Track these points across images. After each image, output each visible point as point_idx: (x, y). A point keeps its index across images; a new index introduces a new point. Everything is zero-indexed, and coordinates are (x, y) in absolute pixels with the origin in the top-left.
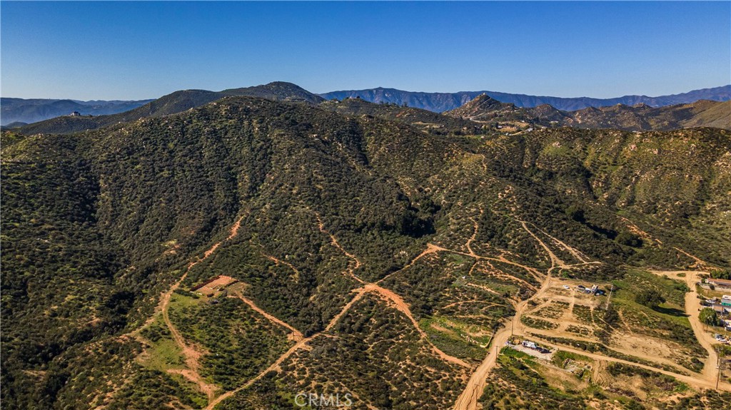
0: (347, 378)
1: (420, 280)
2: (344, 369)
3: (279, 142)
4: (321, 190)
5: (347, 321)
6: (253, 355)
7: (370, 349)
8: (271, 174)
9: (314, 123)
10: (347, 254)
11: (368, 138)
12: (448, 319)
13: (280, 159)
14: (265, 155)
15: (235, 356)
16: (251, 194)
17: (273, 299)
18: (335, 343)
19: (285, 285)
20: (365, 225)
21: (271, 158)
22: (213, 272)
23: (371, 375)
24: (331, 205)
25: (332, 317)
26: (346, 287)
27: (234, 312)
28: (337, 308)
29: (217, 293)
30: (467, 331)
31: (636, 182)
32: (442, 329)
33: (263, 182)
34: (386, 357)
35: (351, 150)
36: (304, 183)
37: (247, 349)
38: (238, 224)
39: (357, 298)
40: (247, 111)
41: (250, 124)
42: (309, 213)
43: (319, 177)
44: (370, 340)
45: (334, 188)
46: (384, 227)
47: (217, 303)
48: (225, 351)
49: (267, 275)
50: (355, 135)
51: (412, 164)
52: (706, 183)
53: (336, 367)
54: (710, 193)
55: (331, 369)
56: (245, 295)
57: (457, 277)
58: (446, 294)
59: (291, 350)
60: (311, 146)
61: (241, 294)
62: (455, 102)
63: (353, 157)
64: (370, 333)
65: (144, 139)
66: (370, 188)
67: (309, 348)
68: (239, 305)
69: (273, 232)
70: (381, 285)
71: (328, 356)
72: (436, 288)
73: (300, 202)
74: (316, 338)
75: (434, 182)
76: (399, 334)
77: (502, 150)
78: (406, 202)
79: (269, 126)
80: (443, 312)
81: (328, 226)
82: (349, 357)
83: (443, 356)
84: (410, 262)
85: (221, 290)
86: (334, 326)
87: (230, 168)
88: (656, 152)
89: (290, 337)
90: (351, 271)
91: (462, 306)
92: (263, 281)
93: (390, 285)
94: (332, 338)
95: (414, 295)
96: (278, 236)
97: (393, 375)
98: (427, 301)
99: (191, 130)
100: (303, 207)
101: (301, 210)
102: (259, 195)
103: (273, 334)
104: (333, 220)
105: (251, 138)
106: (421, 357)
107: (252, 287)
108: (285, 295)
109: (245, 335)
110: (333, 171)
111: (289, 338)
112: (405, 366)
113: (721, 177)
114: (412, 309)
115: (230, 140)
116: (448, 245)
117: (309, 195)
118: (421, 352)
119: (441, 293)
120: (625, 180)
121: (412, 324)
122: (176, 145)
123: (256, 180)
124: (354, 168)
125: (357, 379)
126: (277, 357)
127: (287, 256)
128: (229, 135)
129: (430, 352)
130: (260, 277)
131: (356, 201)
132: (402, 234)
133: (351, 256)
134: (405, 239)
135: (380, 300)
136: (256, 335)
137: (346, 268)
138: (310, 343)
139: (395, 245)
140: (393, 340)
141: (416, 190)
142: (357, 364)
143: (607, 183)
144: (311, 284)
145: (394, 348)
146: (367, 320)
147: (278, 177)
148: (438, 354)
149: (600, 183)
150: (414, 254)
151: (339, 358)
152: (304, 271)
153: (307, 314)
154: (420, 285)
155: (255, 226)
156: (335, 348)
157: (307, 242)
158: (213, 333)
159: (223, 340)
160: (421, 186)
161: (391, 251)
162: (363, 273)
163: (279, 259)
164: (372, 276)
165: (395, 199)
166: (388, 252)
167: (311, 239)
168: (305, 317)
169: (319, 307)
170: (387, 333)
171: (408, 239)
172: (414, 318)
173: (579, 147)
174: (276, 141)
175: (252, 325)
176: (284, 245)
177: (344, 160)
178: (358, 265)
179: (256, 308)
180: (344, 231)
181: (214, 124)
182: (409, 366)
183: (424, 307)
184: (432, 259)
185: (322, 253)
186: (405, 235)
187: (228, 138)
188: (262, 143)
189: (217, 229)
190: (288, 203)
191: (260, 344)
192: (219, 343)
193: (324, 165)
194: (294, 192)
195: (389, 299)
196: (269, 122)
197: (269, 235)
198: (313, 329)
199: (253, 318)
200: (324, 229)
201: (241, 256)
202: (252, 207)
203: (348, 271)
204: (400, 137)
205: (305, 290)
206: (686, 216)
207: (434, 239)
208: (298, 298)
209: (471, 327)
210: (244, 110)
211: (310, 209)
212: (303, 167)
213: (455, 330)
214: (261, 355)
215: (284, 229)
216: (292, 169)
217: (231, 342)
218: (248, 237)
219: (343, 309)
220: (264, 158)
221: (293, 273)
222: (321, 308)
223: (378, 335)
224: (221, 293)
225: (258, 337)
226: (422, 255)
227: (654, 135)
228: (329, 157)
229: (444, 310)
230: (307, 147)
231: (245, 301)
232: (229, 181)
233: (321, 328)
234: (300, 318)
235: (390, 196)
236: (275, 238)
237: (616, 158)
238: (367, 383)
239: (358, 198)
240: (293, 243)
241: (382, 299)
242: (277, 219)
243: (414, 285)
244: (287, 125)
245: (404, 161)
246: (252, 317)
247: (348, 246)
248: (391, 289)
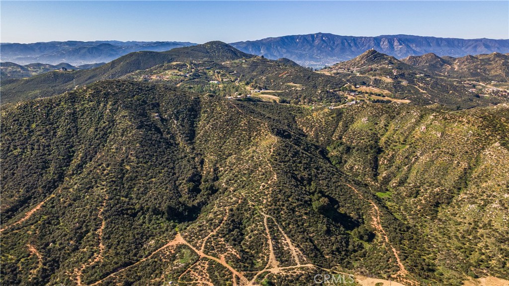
3: (120, 123)
4: (128, 171)
8: (100, 152)
9: (162, 102)
10: (100, 245)
13: (113, 139)
16: (75, 172)
20: (142, 209)
21: (108, 137)
31: (414, 163)
33: (91, 161)
35: (183, 126)
36: (117, 164)
38: (40, 206)
40: (107, 95)
41: (105, 105)
42: (101, 196)
43: (132, 158)
45: (139, 169)
50: (192, 112)
52: (470, 171)
54: (470, 181)
62: (375, 44)
63: (182, 134)
65: (15, 121)
66: (172, 168)
73: (103, 183)
77: (321, 122)
79: (119, 108)
81: (108, 210)
84: (150, 254)
87: (72, 147)
88: (439, 135)
90: (84, 268)
99: (55, 112)
100: (102, 189)
101: (99, 192)
102: (81, 173)
105: (100, 118)
113: (483, 167)
115: (83, 121)
116: (191, 238)
117: (114, 177)
120: (406, 160)
122: (37, 125)
123: (86, 159)
127: (51, 244)
131: (150, 183)
132: (167, 219)
133: (101, 247)
137: (84, 263)
141: (212, 170)
143: (391, 160)
144: (44, 280)
147: (103, 156)
149: (386, 160)
150: (160, 245)
152: (48, 265)
155: (53, 207)
157: (78, 229)
160: (218, 165)
161: (144, 240)
162: (91, 271)
163: (38, 249)
164: (95, 276)
165: (185, 181)
167: (84, 225)
171: (168, 225)
173: (382, 124)
174: (118, 121)
177: (173, 136)
178: (96, 260)
180: (117, 217)
181: (77, 106)
184: (168, 253)
185: (83, 241)
186: (170, 221)
187: (83, 119)
188: (107, 123)
189: (25, 208)
190: (94, 183)
194: (105, 172)
196: (120, 104)
197: (57, 218)
200: (102, 214)
202: (65, 187)
203: (80, 268)
206: (437, 204)
210: (105, 94)
211: (106, 191)
212: (124, 148)
216: (117, 149)
218: (36, 221)
220: (102, 137)
221: (36, 268)
226: (164, 247)
227: (443, 118)
232: (65, 159)
237: (407, 137)
239: (153, 180)
242: (75, 200)
244: (136, 106)
247: (108, 235)
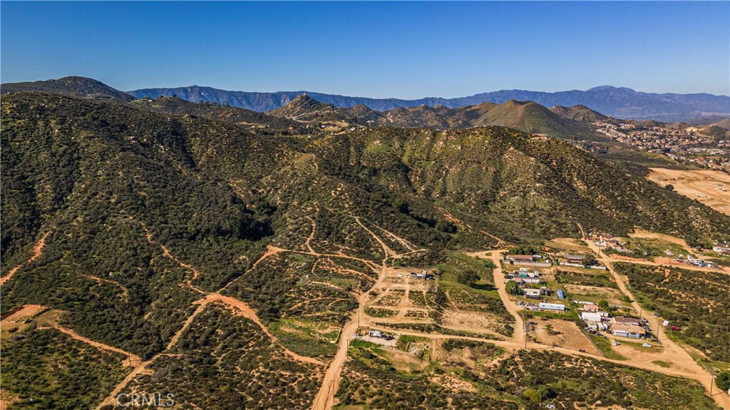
0: (198, 396)
1: (264, 283)
2: (193, 387)
3: (88, 146)
4: (145, 197)
5: (190, 336)
6: (80, 391)
7: (220, 362)
8: (80, 182)
9: (129, 124)
10: (183, 265)
11: (193, 139)
12: (296, 319)
13: (91, 165)
14: (70, 161)
15: (55, 397)
16: (56, 206)
17: (99, 324)
18: (180, 362)
19: (113, 306)
20: (198, 231)
21: (78, 163)
22: (13, 302)
23: (223, 389)
24: (158, 213)
25: (173, 334)
26: (185, 301)
27: (49, 346)
28: (177, 324)
29: (23, 327)
30: (316, 329)
31: (446, 175)
32: (292, 330)
33: (71, 192)
34: (237, 367)
35: (174, 152)
36: (124, 190)
37: (70, 387)
38: (42, 243)
39: (199, 310)
40: (41, 110)
41: (47, 124)
42: (133, 224)
43: (142, 183)
44: (218, 353)
45: (161, 194)
46: (220, 232)
47: (23, 338)
48: (41, 394)
49: (88, 297)
50: (178, 136)
51: (243, 166)
52: (498, 174)
53: (184, 387)
54: (502, 182)
55: (179, 391)
56: (61, 324)
57: (301, 276)
58: (292, 295)
59: (129, 378)
60: (128, 149)
61: (56, 323)
63: (178, 160)
64: (216, 345)
66: (200, 192)
67: (151, 372)
68: (54, 336)
69: (90, 248)
70: (224, 293)
71: (173, 377)
72: (281, 289)
73: (121, 212)
74: (158, 359)
75: (268, 183)
76: (249, 342)
77: (329, 149)
78: (241, 205)
79: (73, 128)
80: (290, 314)
81: (157, 236)
82: (198, 374)
83: (296, 357)
84: (251, 266)
85: (28, 322)
86: (177, 344)
87: (24, 177)
88: (459, 148)
89: (126, 364)
90: (189, 282)
91: (309, 305)
92: (84, 305)
93: (233, 292)
94: (176, 357)
95: (260, 300)
96: (97, 252)
97: (247, 386)
98: (274, 305)
100: (125, 217)
101: (124, 221)
102: (67, 207)
103: (103, 363)
104: (163, 229)
105: (49, 141)
106: (274, 362)
107: (70, 313)
108: (114, 317)
109: (66, 371)
110: (158, 176)
111: (124, 365)
112: (258, 374)
113: (508, 168)
114: (259, 315)
116: (289, 246)
117: (132, 204)
118: (274, 357)
119: (287, 294)
120: (437, 174)
121: (261, 329)
123: (61, 190)
124: (180, 172)
125: (209, 397)
126: (110, 389)
127: (111, 274)
128: (19, 137)
129: (283, 355)
130: (80, 300)
131: (186, 207)
132: (239, 238)
133: (186, 266)
134: (243, 243)
135: (225, 309)
136: (81, 368)
137: (183, 279)
138: (151, 366)
139: (233, 250)
140: (242, 349)
141: (250, 192)
142: (207, 381)
143: (423, 176)
144: (144, 301)
145: (245, 357)
146: (213, 332)
147: (90, 185)
148: (291, 356)
149: (417, 177)
150: (254, 258)
151: (186, 377)
152: (134, 288)
153: (143, 335)
154: (264, 289)
155: (65, 242)
156: (180, 367)
157: (134, 256)
158: (21, 375)
159: (37, 381)
160: (254, 188)
161: (230, 257)
162: (203, 282)
163: (102, 277)
164: (213, 285)
165: (228, 203)
166: (227, 259)
167: (138, 251)
168: (141, 338)
169: (156, 326)
170: (236, 343)
171: (246, 243)
172: (262, 323)
173: (397, 145)
174: (83, 144)
175: (74, 357)
176: (106, 262)
177: (168, 163)
178: (196, 275)
179: (78, 337)
180: (176, 240)
182: (263, 373)
183: (271, 311)
184: (274, 261)
185: (154, 266)
186: (243, 239)
188: (65, 147)
189: (13, 250)
190: (105, 213)
191: (88, 378)
192: (32, 386)
193: (146, 169)
194: (113, 201)
195: (234, 307)
196: (71, 122)
197: (85, 252)
198: (153, 350)
199: (75, 349)
200: (153, 239)
201: (51, 279)
202: (59, 221)
203: (186, 283)
204: (227, 138)
205: (137, 309)
206: (486, 203)
207: (274, 240)
208: (130, 318)
209: (319, 325)
210: (38, 109)
211: (134, 218)
212: (120, 173)
213: (304, 330)
214: (90, 390)
215: (104, 243)
216: (107, 175)
217: (49, 382)
218: (58, 255)
219: (184, 323)
220: (69, 164)
221: (121, 292)
222: (159, 326)
223: (226, 346)
224: (28, 326)
225: (84, 370)
226: (263, 258)
227: (456, 133)
228: (150, 160)
229: (291, 311)
230: (123, 150)
231: (63, 330)
232: (24, 193)
233: (161, 348)
234: (136, 341)
235: (223, 199)
236: (94, 254)
237: (428, 154)
238: (220, 398)
239: (189, 204)
240: (117, 258)
241: (226, 307)
242: (93, 233)
243: (258, 289)
244: (97, 126)
245: (234, 162)
246: (73, 348)
247: (183, 256)
248: (235, 296)
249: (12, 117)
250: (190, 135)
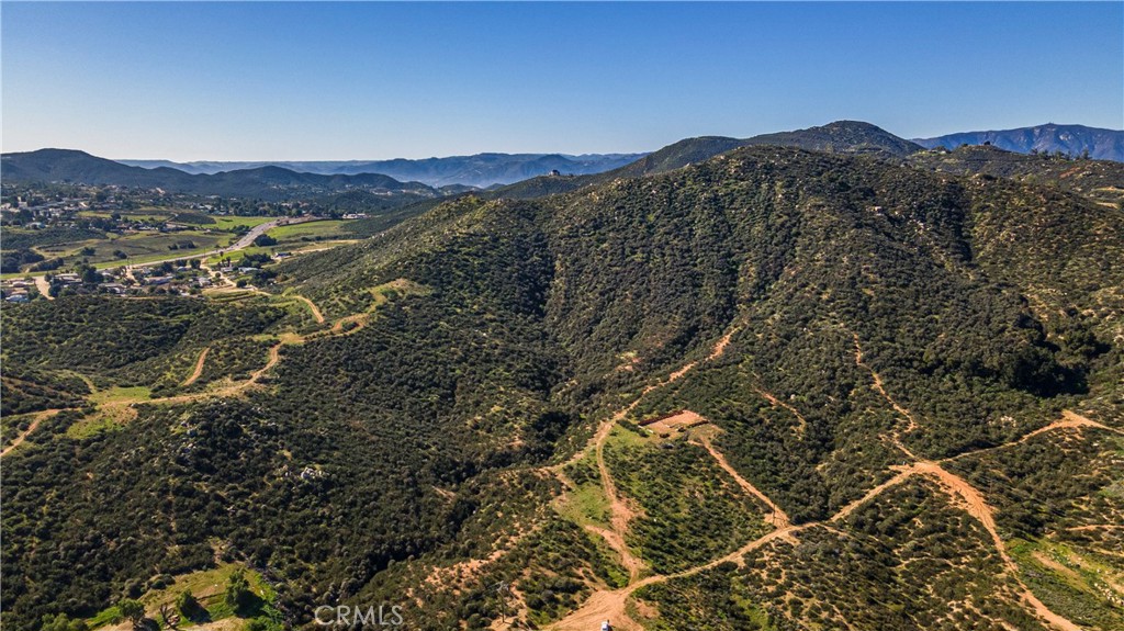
0: (847, 601)
1: (1032, 471)
2: (845, 586)
3: (813, 217)
4: (871, 297)
5: (869, 513)
6: (708, 533)
7: (903, 567)
8: (791, 266)
9: (879, 188)
10: (896, 407)
11: (979, 214)
12: (1074, 550)
13: (810, 244)
14: (787, 237)
15: (680, 527)
16: (755, 296)
17: (755, 458)
18: (839, 544)
19: (781, 441)
20: (940, 362)
21: (796, 241)
22: (675, 404)
23: (891, 607)
24: (884, 324)
25: (845, 502)
26: (879, 460)
27: (693, 466)
28: (856, 490)
29: (675, 434)
30: (1111, 581)
32: (1056, 565)
33: (777, 279)
34: (929, 586)
35: (940, 234)
36: (841, 285)
37: (699, 523)
38: (726, 339)
39: (896, 480)
40: (769, 169)
41: (771, 187)
42: (842, 334)
43: (872, 276)
44: (905, 552)
45: (895, 296)
46: (977, 369)
47: (671, 448)
48: (668, 518)
49: (754, 420)
50: (952, 209)
51: (1064, 265)
53: (832, 579)
55: (822, 582)
56: (713, 443)
57: (1114, 479)
58: (1083, 507)
59: (766, 539)
60: (867, 225)
61: (709, 441)
63: (943, 247)
64: (906, 541)
65: (618, 208)
66: (964, 301)
67: (794, 541)
68: (702, 456)
69: (778, 356)
70: (947, 467)
71: (822, 561)
72: (1063, 489)
73: (830, 314)
74: (811, 529)
75: (1107, 300)
76: (963, 555)
78: (1033, 331)
79: (801, 192)
80: (1065, 537)
81: (871, 357)
82: (859, 570)
83: (1041, 611)
84: (1018, 437)
85: (681, 430)
86: (847, 517)
87: (730, 255)
89: (768, 518)
90: (896, 435)
91: (1111, 533)
92: (746, 428)
93: (964, 471)
94: (838, 535)
95: (1009, 495)
96: (785, 364)
97: (934, 619)
98: (1037, 511)
99: (681, 196)
100: (835, 323)
101: (831, 327)
102: (768, 298)
103: (743, 509)
104: (884, 348)
105: (769, 209)
106: (995, 602)
107: (727, 433)
108: (776, 455)
109: (702, 502)
110: (898, 268)
111: (766, 520)
112: (960, 610)
114: (997, 519)
115: (737, 213)
116: (1110, 419)
117: (849, 305)
118: (998, 594)
119: (1073, 502)
121: (993, 543)
122: (657, 217)
123: (766, 275)
124: (941, 266)
125: (863, 608)
126: (742, 544)
127: (793, 397)
128: (737, 205)
129: (1017, 598)
130: (743, 421)
131: (931, 321)
132: (1012, 386)
133: (902, 411)
134: (1016, 396)
135: (939, 492)
136: (717, 504)
137: (889, 429)
138: (798, 534)
139: (994, 404)
140: (948, 561)
141: (1062, 312)
142: (870, 585)
144: (823, 445)
145: (947, 575)
146: (907, 519)
147: (802, 272)
148: (1031, 606)
150: (1029, 425)
151: (840, 567)
152: (816, 423)
153: (805, 490)
154: (1028, 480)
155: (752, 344)
156: (837, 551)
157: (830, 379)
158: (656, 489)
159: (668, 501)
160: (1074, 306)
161: (984, 413)
162: (918, 441)
163: (779, 399)
164: (934, 449)
165: (1010, 325)
166: (977, 415)
167: (838, 374)
168: (800, 493)
169: (827, 483)
170: (937, 548)
171: (1023, 397)
172: (999, 533)
174: (808, 215)
175: (714, 488)
176: (791, 379)
177: (924, 251)
178: (911, 427)
179: (725, 467)
180: (898, 368)
181: (716, 188)
182: (968, 612)
183: (1025, 519)
184: (1068, 439)
185: (853, 399)
186: (1019, 389)
187: (735, 209)
188: (785, 218)
189: (697, 343)
190: (810, 313)
191: (721, 520)
192: (663, 505)
193: (883, 257)
194: (825, 297)
195: (957, 493)
196: (801, 185)
197: (771, 361)
198: (809, 514)
199: (718, 480)
200: (863, 361)
201: (722, 386)
202: (753, 316)
203: (890, 435)
204: (1045, 214)
205: (810, 454)
207: (1082, 404)
208: (796, 463)
209: (1119, 575)
210: (765, 167)
211: (846, 326)
212: (845, 259)
213: (1084, 573)
214: (718, 535)
215: (796, 354)
216: (827, 260)
217: (680, 508)
218: (738, 359)
219: (867, 493)
220: (784, 241)
221: (797, 424)
222: (831, 486)
223: (921, 548)
224: (680, 435)
225: (720, 508)
226: (1046, 429)
228: (896, 245)
229: (1069, 533)
230: (858, 226)
231: (712, 452)
232: (726, 274)
233: (823, 515)
234: (792, 495)
235: (1002, 317)
236: (780, 366)
238: (881, 619)
239: (937, 317)
240: (807, 377)
241: (942, 489)
242: (788, 337)
243: (1016, 478)
244: (832, 191)
245: (1047, 257)
246: (717, 477)
247: (901, 395)
248: (965, 477)
249: (736, 178)
250: (975, 208)
